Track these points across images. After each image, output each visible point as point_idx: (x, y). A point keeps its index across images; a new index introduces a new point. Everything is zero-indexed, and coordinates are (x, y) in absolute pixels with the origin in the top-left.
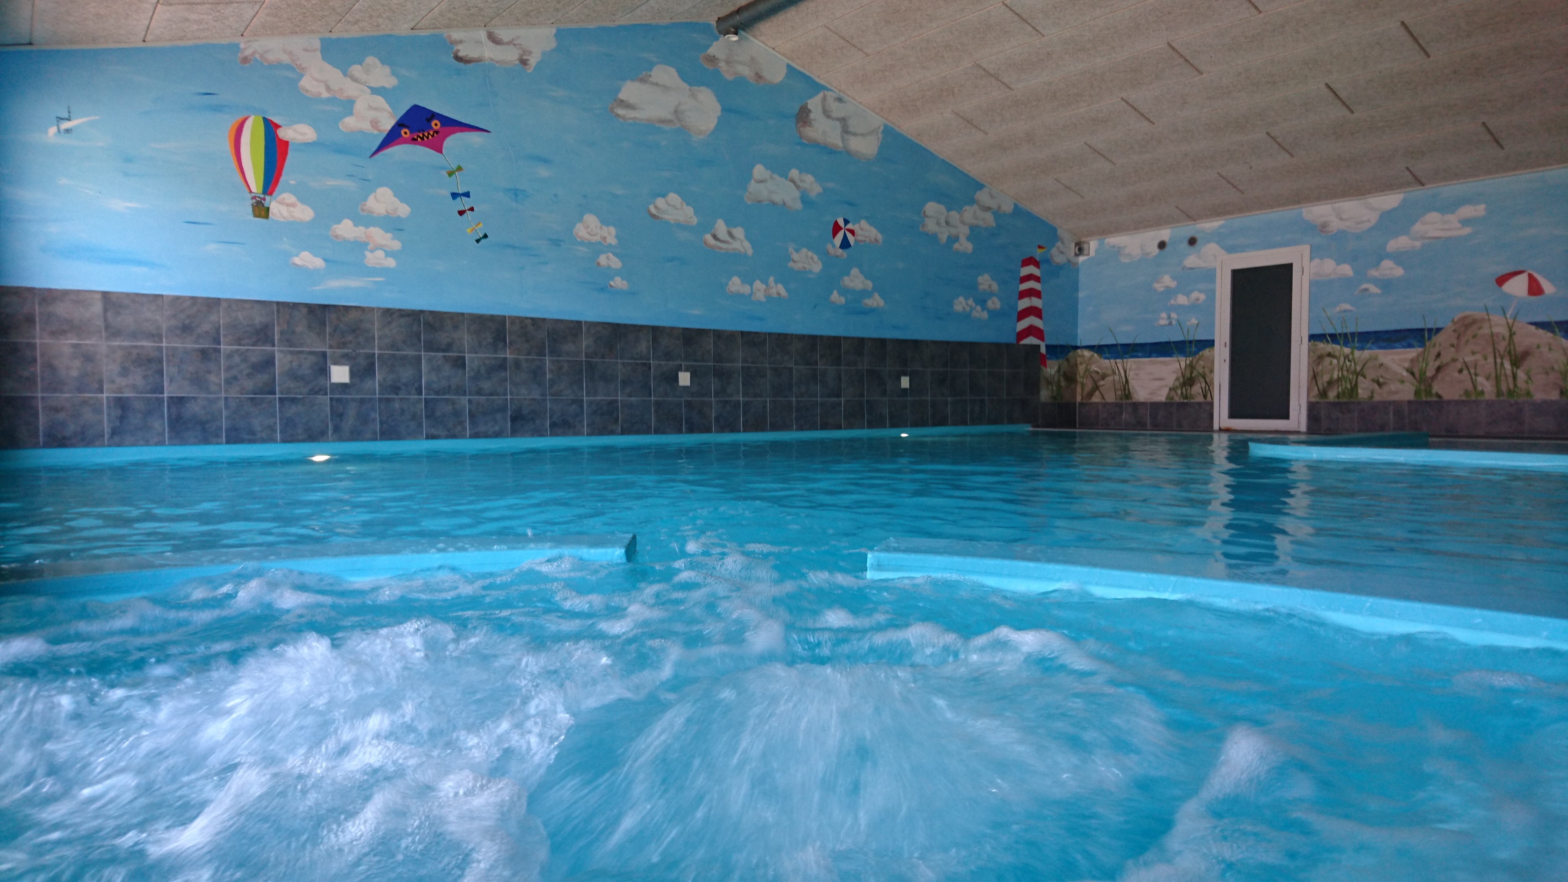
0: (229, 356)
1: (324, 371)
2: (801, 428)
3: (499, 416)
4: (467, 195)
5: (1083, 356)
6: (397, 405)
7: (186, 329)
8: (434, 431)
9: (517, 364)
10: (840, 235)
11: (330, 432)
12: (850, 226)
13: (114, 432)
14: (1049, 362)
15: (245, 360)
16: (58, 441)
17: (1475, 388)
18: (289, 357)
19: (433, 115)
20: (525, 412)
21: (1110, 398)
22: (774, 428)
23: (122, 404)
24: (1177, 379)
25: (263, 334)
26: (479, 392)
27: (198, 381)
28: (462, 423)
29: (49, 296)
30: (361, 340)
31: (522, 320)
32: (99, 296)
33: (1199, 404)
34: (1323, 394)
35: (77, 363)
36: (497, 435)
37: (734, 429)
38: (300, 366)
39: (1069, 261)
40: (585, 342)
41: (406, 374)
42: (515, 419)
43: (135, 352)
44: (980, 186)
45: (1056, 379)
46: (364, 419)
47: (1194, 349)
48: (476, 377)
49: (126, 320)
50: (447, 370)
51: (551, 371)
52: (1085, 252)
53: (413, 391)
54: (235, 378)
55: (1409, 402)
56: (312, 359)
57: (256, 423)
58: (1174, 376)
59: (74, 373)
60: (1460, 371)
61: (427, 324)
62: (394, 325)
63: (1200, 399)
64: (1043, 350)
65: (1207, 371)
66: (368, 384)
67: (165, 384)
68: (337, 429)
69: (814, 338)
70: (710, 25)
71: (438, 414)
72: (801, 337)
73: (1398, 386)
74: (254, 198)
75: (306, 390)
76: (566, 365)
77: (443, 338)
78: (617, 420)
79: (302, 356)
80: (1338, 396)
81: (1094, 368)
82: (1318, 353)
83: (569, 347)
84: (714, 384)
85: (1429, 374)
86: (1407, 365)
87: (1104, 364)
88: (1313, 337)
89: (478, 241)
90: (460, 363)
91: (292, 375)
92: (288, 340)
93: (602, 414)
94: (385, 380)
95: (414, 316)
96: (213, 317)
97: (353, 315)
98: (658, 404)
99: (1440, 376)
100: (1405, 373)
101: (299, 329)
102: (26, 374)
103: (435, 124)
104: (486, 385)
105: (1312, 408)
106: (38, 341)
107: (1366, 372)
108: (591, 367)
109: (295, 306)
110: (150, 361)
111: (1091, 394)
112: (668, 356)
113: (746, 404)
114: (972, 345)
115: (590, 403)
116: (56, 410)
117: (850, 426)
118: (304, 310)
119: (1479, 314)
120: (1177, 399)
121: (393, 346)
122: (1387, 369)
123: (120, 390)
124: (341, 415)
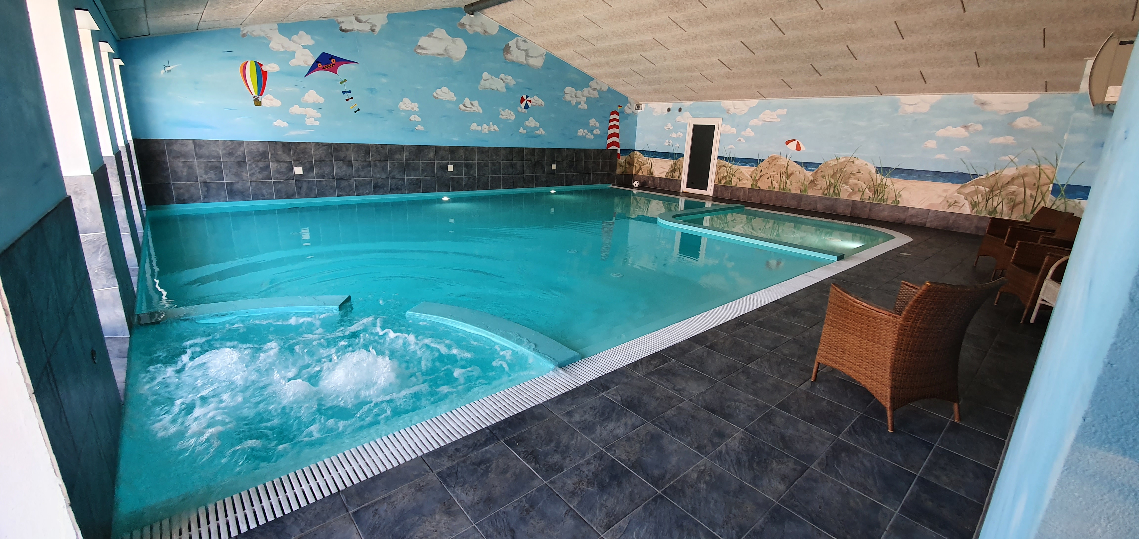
0: (250, 165)
1: (292, 170)
2: (504, 188)
3: (368, 186)
4: (349, 92)
5: (636, 154)
6: (324, 183)
7: (230, 154)
8: (340, 193)
9: (375, 164)
10: (524, 103)
11: (296, 194)
12: (528, 99)
13: (205, 197)
14: (621, 157)
15: (257, 166)
16: (182, 201)
17: (772, 186)
18: (276, 165)
19: (332, 57)
20: (380, 184)
21: (645, 174)
22: (492, 188)
23: (206, 185)
24: (670, 169)
25: (264, 155)
26: (359, 177)
27: (238, 175)
28: (353, 189)
29: (170, 142)
30: (306, 156)
31: (376, 145)
32: (191, 142)
33: (677, 180)
34: (720, 182)
35: (185, 170)
36: (368, 194)
37: (473, 189)
38: (281, 168)
39: (633, 112)
40: (405, 154)
41: (327, 170)
42: (375, 187)
43: (210, 164)
44: (592, 79)
45: (624, 164)
46: (310, 189)
47: (677, 157)
48: (357, 170)
49: (204, 151)
50: (344, 168)
51: (390, 167)
52: (640, 108)
53: (331, 177)
54: (253, 174)
55: (749, 188)
56: (286, 165)
57: (264, 192)
58: (669, 167)
59: (185, 174)
60: (768, 178)
61: (335, 148)
62: (320, 150)
63: (677, 178)
64: (619, 152)
65: (680, 167)
66: (311, 175)
67: (224, 177)
68: (299, 193)
69: (511, 149)
70: (461, 8)
71: (342, 186)
72: (505, 149)
73: (746, 181)
74: (254, 97)
75: (285, 178)
76: (397, 164)
77: (342, 154)
78: (420, 187)
79: (281, 164)
80: (725, 183)
81: (640, 160)
82: (720, 164)
83: (398, 156)
84: (464, 170)
85: (757, 178)
86: (750, 173)
87: (644, 159)
88: (719, 158)
89: (355, 112)
90: (350, 165)
91: (278, 172)
92: (275, 157)
93: (414, 184)
94: (318, 173)
95: (329, 145)
96: (242, 149)
97: (302, 146)
98: (439, 179)
99: (761, 179)
100: (749, 177)
101: (279, 153)
102: (165, 175)
103: (333, 61)
104: (362, 174)
105: (716, 187)
106: (168, 161)
107: (736, 174)
108: (408, 164)
109: (276, 143)
110: (216, 168)
111: (638, 171)
112: (443, 159)
113: (479, 178)
114: (586, 150)
115: (408, 180)
116: (180, 189)
117: (528, 186)
118: (281, 145)
119: (778, 156)
120: (669, 177)
121: (320, 158)
122: (743, 174)
123: (205, 180)
124: (300, 188)
